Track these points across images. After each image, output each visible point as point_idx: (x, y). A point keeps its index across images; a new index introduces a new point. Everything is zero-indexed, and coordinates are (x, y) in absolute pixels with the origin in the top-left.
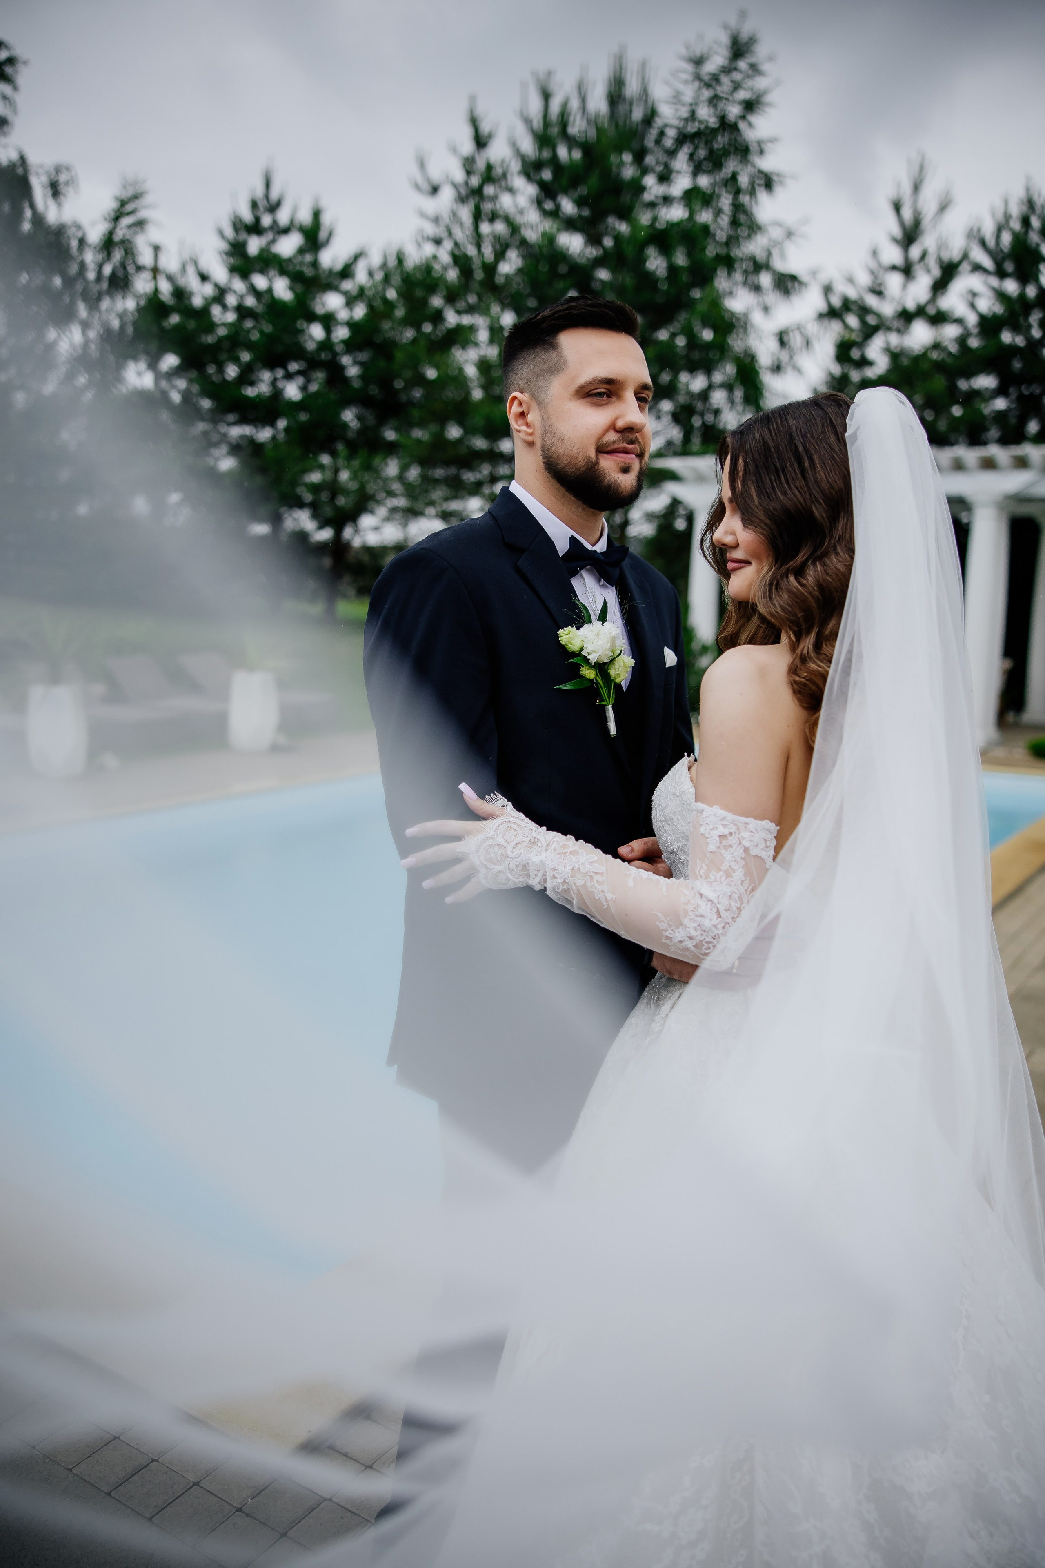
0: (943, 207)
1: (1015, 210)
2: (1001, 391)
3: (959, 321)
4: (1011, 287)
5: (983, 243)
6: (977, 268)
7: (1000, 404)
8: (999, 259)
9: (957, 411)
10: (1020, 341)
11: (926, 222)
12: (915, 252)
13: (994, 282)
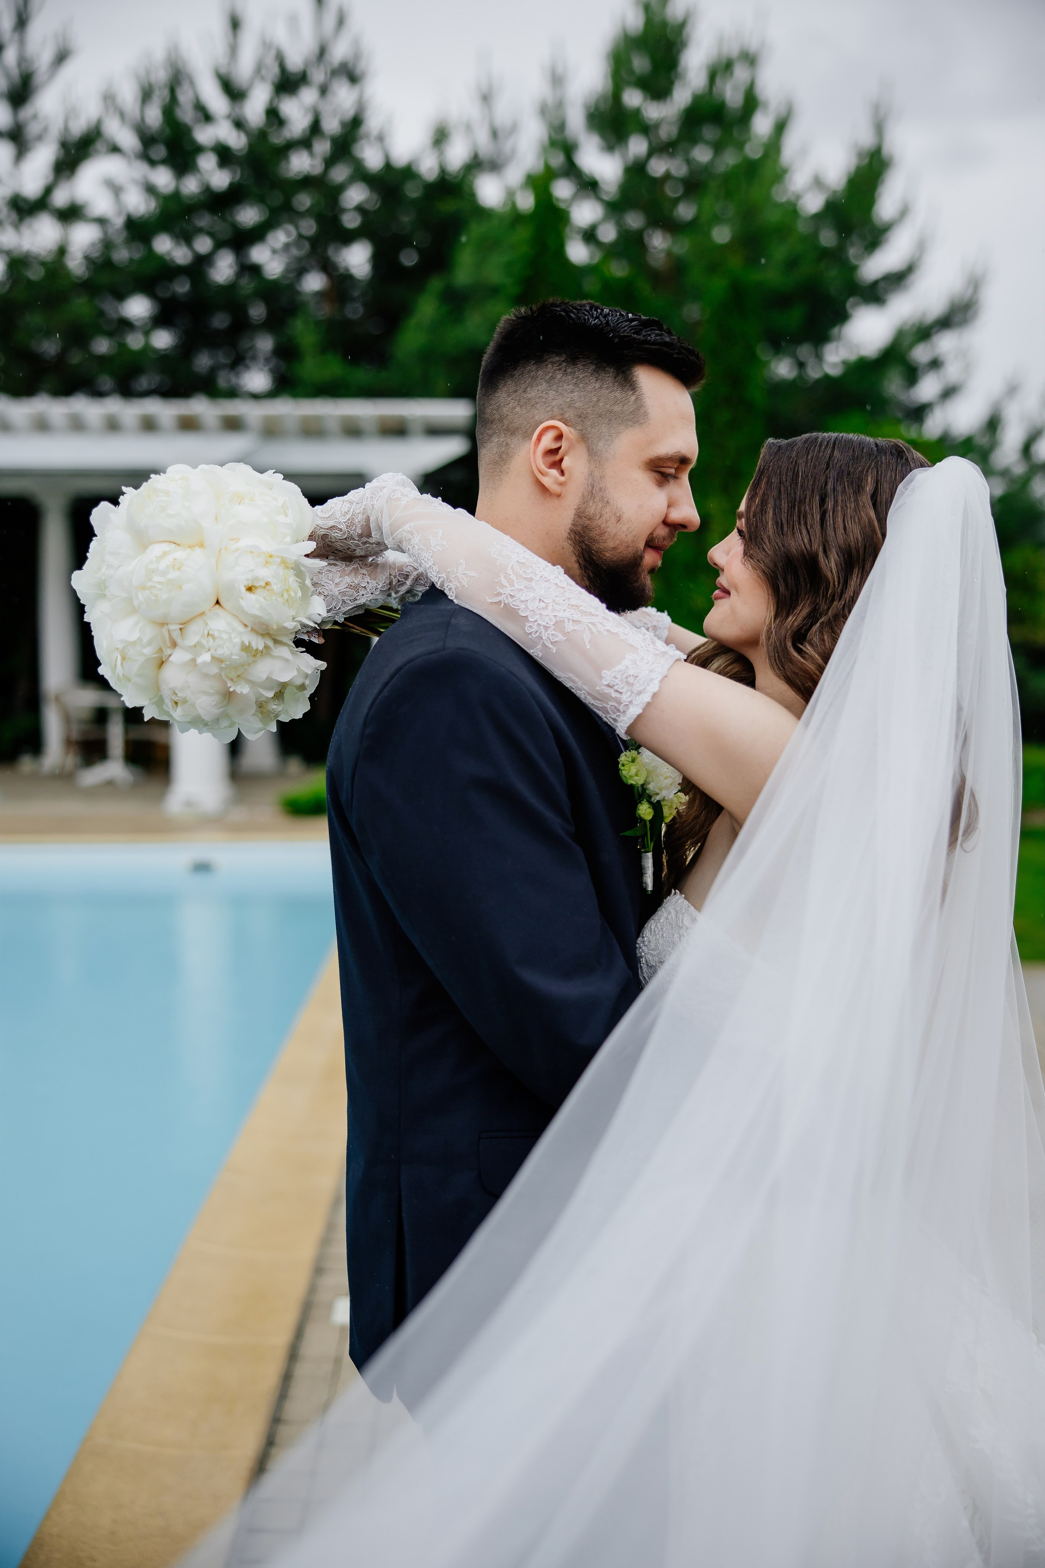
0: (62, 57)
1: (161, 76)
2: (161, 320)
3: (101, 221)
4: (163, 178)
5: (122, 115)
6: (115, 149)
7: (163, 340)
8: (147, 139)
9: (102, 346)
10: (180, 255)
11: (41, 75)
12: (26, 112)
13: (141, 169)
